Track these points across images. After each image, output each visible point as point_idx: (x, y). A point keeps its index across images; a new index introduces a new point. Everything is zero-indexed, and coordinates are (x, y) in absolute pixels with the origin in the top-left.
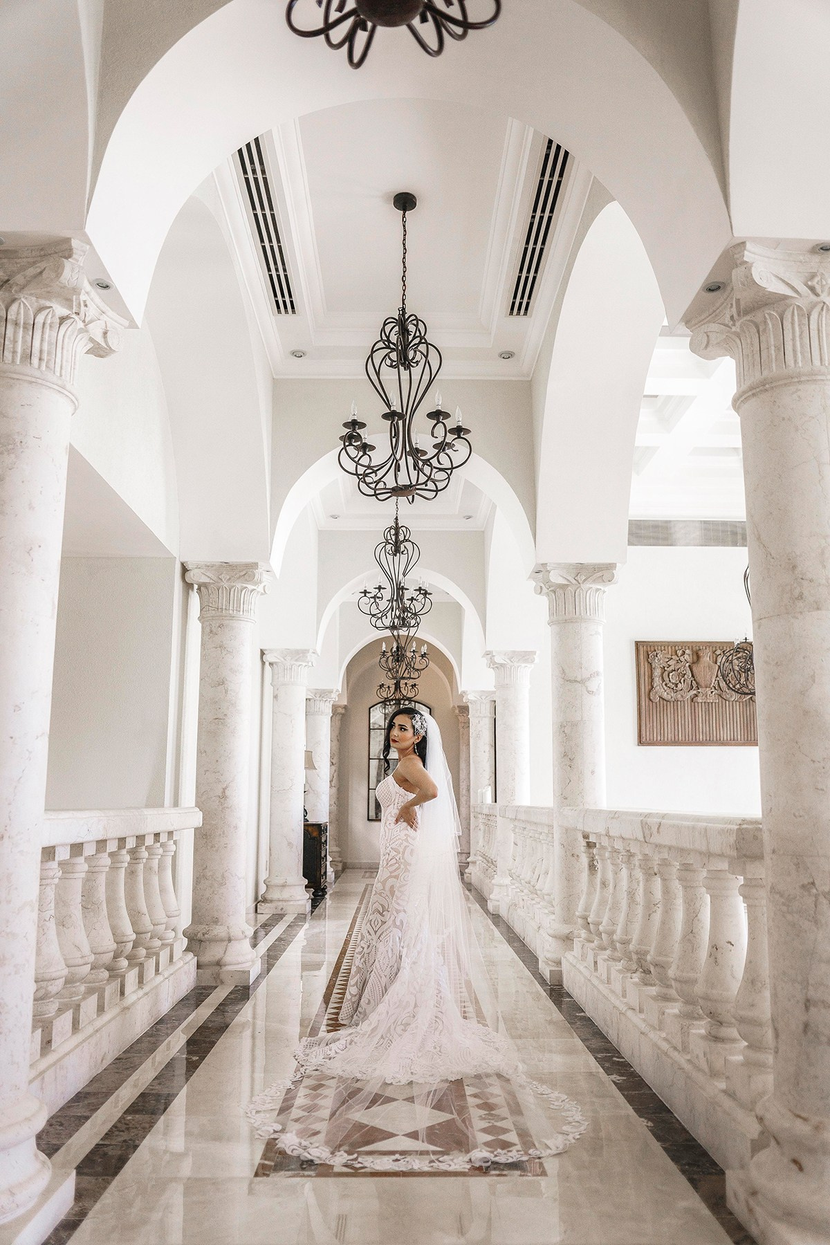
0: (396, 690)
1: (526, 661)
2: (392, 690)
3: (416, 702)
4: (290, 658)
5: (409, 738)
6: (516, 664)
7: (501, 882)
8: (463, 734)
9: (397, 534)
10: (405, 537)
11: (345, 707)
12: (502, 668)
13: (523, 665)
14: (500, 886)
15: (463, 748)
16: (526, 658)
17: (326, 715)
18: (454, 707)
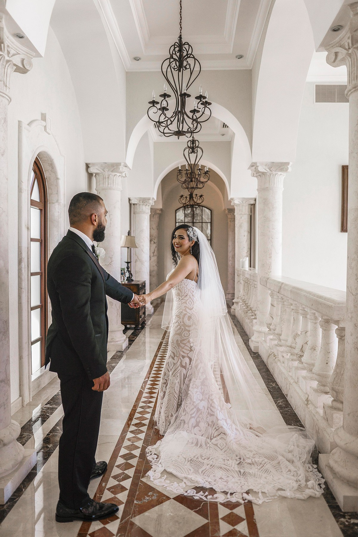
0: (190, 198)
1: (282, 170)
2: (188, 199)
3: (202, 206)
4: (107, 170)
5: (187, 244)
6: (274, 173)
7: (260, 329)
8: (230, 225)
9: (180, 51)
10: (187, 52)
11: (161, 210)
12: (264, 176)
13: (279, 173)
14: (260, 332)
15: (230, 233)
16: (282, 167)
17: (147, 214)
18: (225, 209)
